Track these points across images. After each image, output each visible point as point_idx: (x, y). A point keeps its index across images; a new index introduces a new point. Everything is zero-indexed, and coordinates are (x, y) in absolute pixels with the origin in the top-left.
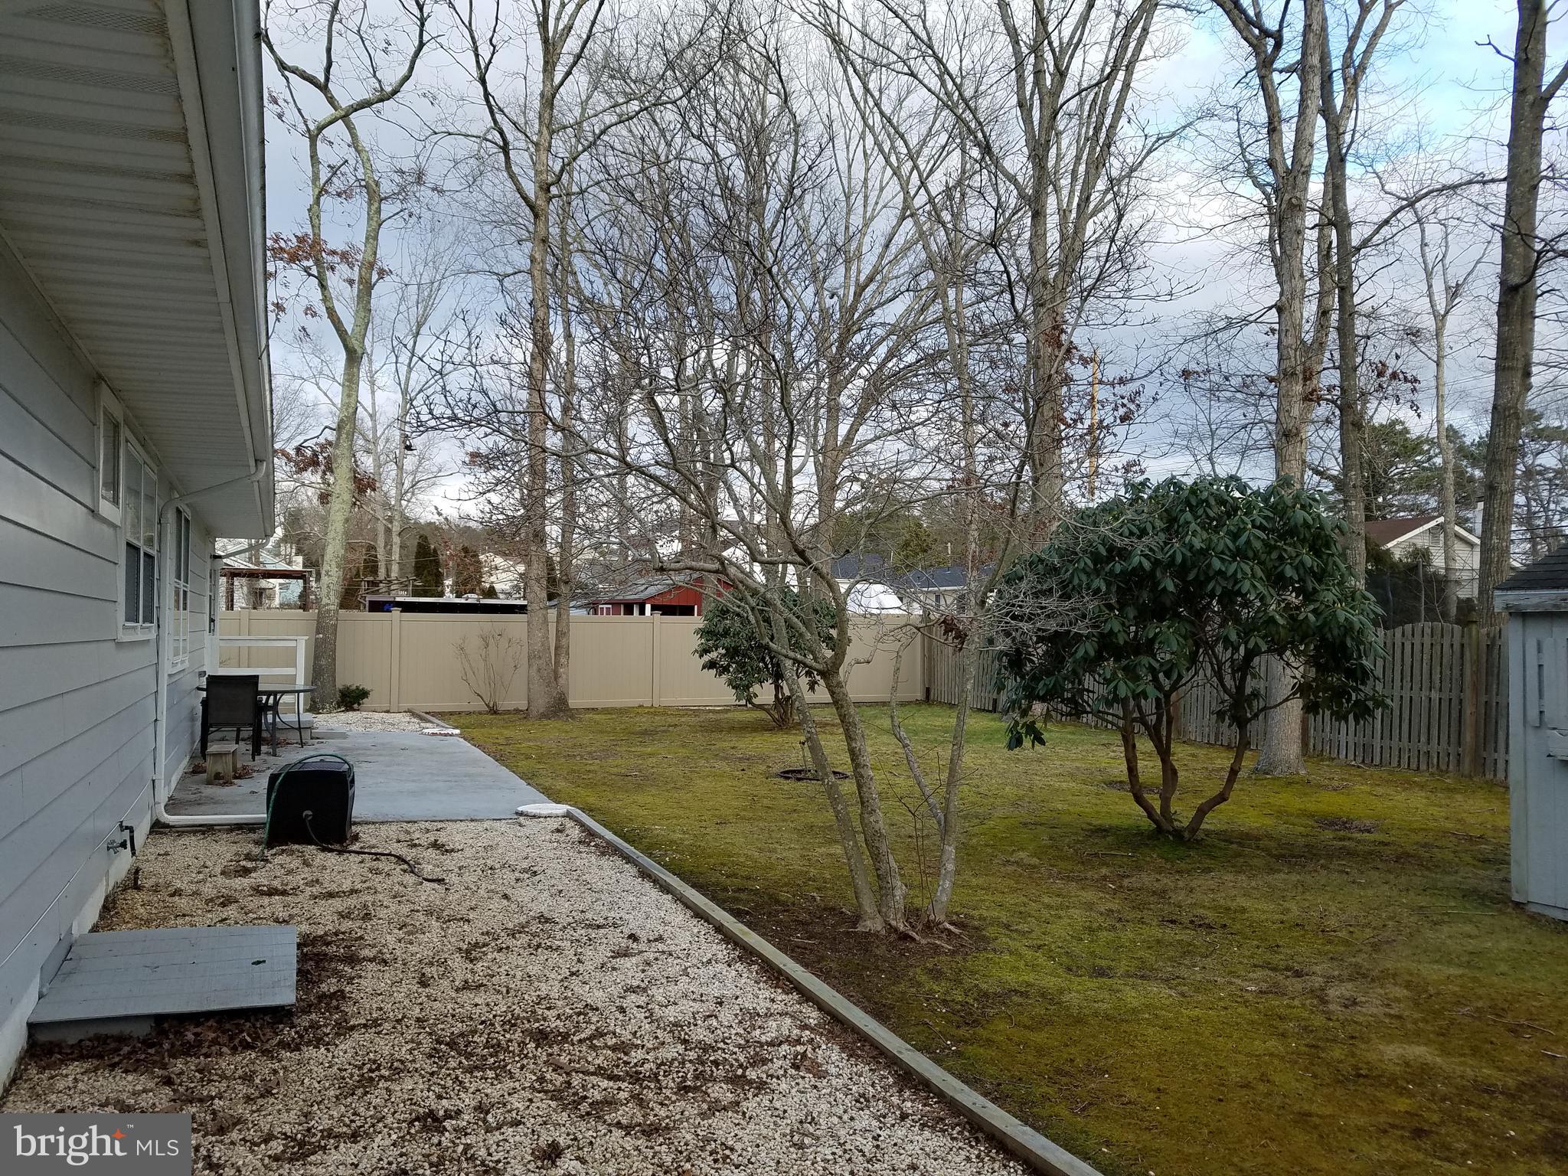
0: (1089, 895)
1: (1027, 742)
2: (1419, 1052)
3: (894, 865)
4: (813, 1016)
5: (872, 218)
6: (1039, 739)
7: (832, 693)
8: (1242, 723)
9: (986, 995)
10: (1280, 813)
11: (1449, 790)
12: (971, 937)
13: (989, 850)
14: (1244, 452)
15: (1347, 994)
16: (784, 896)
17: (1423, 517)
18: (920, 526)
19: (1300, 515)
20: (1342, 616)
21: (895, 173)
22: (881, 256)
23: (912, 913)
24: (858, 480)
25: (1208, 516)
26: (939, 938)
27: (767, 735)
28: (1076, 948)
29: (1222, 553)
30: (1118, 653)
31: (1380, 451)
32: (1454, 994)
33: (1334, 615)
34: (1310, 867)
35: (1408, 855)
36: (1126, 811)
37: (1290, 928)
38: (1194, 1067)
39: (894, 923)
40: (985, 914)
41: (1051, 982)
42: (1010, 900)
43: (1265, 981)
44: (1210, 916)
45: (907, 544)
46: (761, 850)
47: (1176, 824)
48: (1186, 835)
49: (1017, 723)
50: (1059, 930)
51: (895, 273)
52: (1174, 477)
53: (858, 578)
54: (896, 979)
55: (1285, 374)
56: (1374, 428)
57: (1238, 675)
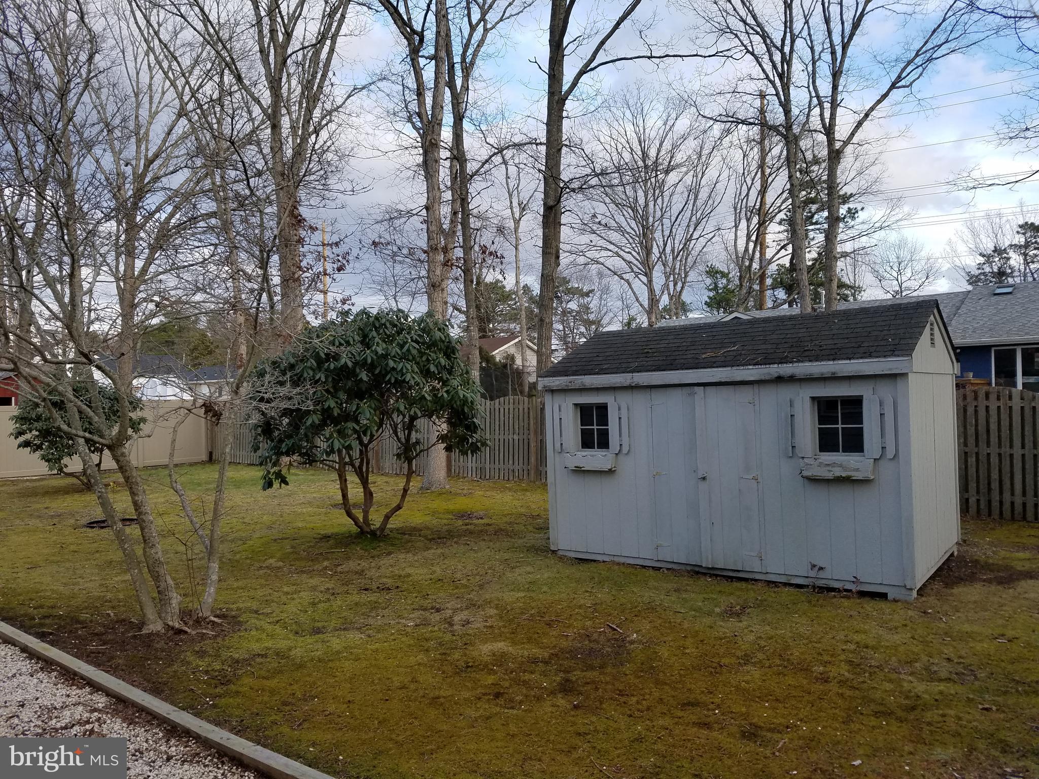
0: (314, 581)
1: (276, 484)
2: (500, 646)
3: (170, 582)
4: (101, 701)
5: (157, 113)
6: (284, 481)
7: (118, 461)
8: (409, 460)
9: (237, 662)
10: (434, 513)
11: (523, 490)
12: (229, 624)
13: (248, 561)
14: (413, 295)
15: (464, 618)
16: (84, 616)
17: (513, 336)
18: (206, 336)
19: (438, 335)
20: (461, 394)
21: (172, 84)
22: (164, 141)
23: (185, 614)
24: (152, 301)
25: (386, 334)
26: (206, 628)
27: (76, 496)
28: (303, 618)
29: (394, 356)
30: (336, 421)
31: (490, 298)
32: (520, 608)
33: (457, 393)
34: (449, 543)
35: (501, 530)
36: (342, 523)
37: (435, 583)
38: (373, 682)
39: (171, 623)
40: (241, 605)
41: (283, 644)
42: (260, 593)
43: (419, 618)
44: (389, 582)
45: (195, 349)
46: (65, 585)
47: (372, 527)
48: (378, 533)
49: (269, 472)
50: (292, 608)
51: (176, 154)
52: (365, 309)
53: (136, 374)
54: (171, 662)
55: (432, 249)
56: (486, 284)
57: (406, 432)
